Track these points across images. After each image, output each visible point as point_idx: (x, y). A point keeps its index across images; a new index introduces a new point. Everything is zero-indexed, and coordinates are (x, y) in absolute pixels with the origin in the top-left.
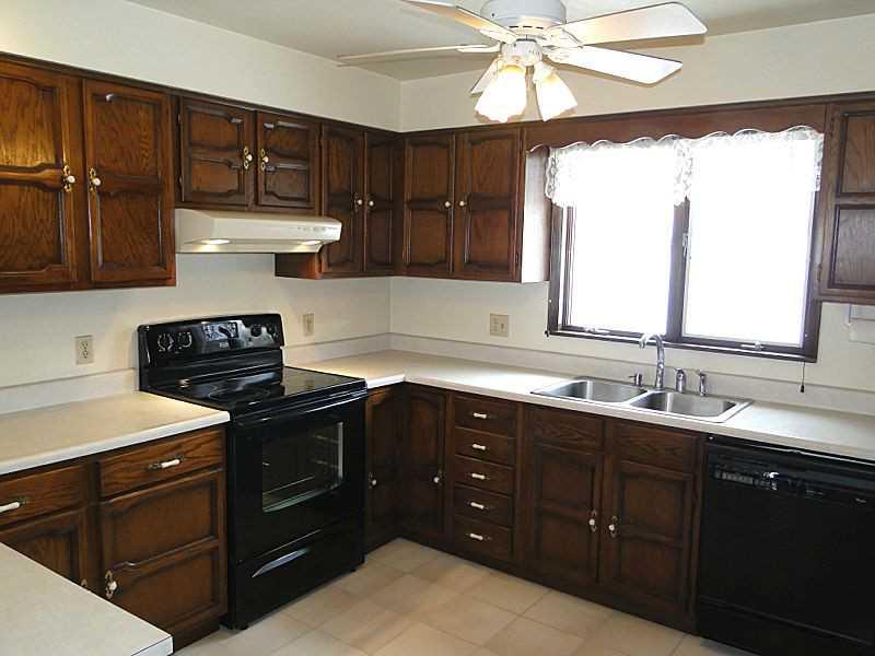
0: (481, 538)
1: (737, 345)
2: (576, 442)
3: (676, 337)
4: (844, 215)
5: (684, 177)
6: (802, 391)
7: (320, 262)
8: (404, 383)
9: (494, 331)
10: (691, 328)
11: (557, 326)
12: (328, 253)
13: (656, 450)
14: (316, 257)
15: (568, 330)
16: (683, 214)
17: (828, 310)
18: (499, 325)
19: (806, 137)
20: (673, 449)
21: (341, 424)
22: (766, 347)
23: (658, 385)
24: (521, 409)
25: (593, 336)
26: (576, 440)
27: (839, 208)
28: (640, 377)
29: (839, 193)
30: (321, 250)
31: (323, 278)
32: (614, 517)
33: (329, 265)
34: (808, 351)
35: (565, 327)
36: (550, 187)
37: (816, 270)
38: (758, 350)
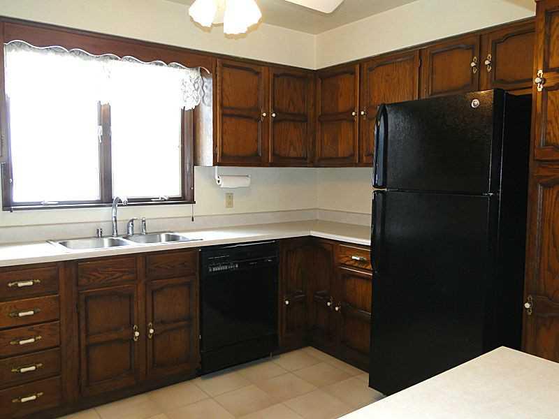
1: (150, 200)
6: (193, 220)
20: (183, 264)
23: (115, 234)
28: (102, 230)
29: (222, 107)
38: (165, 200)
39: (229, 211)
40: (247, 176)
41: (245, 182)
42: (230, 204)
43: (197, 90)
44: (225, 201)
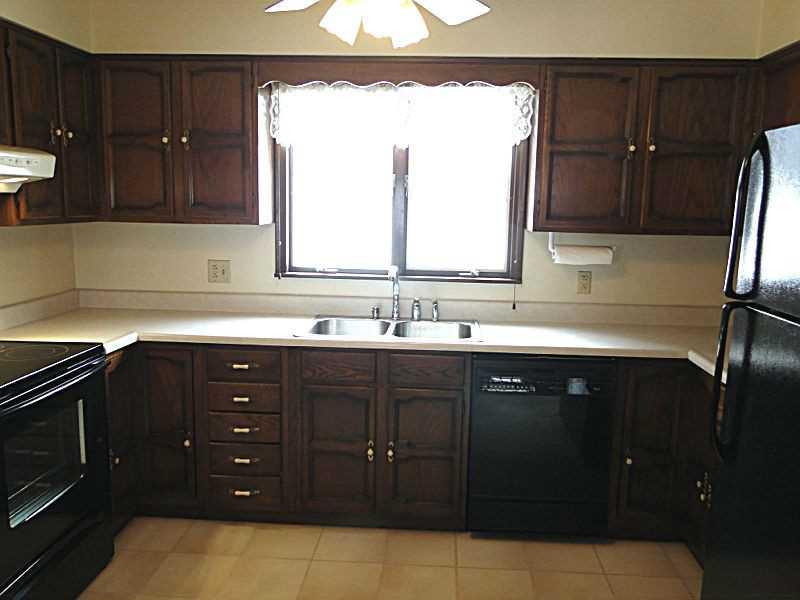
0: (247, 493)
1: (456, 274)
2: (352, 379)
6: (514, 308)
7: (18, 206)
8: (138, 343)
9: (213, 279)
10: (414, 263)
12: (27, 195)
13: (428, 375)
14: (12, 199)
15: (296, 272)
18: (219, 271)
20: (443, 372)
21: (81, 401)
22: (482, 274)
23: (396, 315)
24: (285, 353)
25: (324, 275)
26: (351, 376)
27: (552, 154)
28: (378, 309)
29: (552, 141)
30: (19, 190)
31: (22, 224)
32: (391, 443)
33: (28, 210)
34: (513, 274)
35: (292, 269)
36: (274, 126)
38: (475, 277)
39: (583, 298)
40: (610, 248)
41: (604, 258)
42: (586, 288)
43: (526, 117)
44: (576, 283)
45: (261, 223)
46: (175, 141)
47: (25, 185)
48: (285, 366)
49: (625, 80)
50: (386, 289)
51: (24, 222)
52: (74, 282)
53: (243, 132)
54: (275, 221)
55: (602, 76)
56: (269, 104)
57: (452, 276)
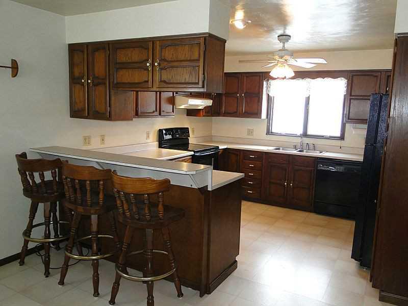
0: (251, 192)
2: (281, 162)
3: (305, 135)
4: (352, 101)
5: (309, 89)
7: (203, 112)
9: (248, 134)
10: (309, 132)
11: (269, 132)
12: (205, 110)
14: (202, 110)
15: (272, 134)
16: (308, 99)
17: (348, 125)
18: (250, 132)
19: (342, 80)
22: (330, 137)
23: (301, 148)
24: (264, 154)
25: (281, 135)
27: (350, 99)
28: (296, 146)
29: (351, 95)
32: (292, 182)
34: (342, 138)
35: (271, 133)
36: (268, 91)
37: (345, 115)
45: (262, 118)
46: (241, 95)
47: (205, 107)
48: (264, 157)
49: (376, 76)
50: (299, 140)
51: (204, 116)
52: (211, 133)
53: (259, 93)
54: (267, 118)
55: (368, 75)
56: (267, 84)
57: (322, 137)
